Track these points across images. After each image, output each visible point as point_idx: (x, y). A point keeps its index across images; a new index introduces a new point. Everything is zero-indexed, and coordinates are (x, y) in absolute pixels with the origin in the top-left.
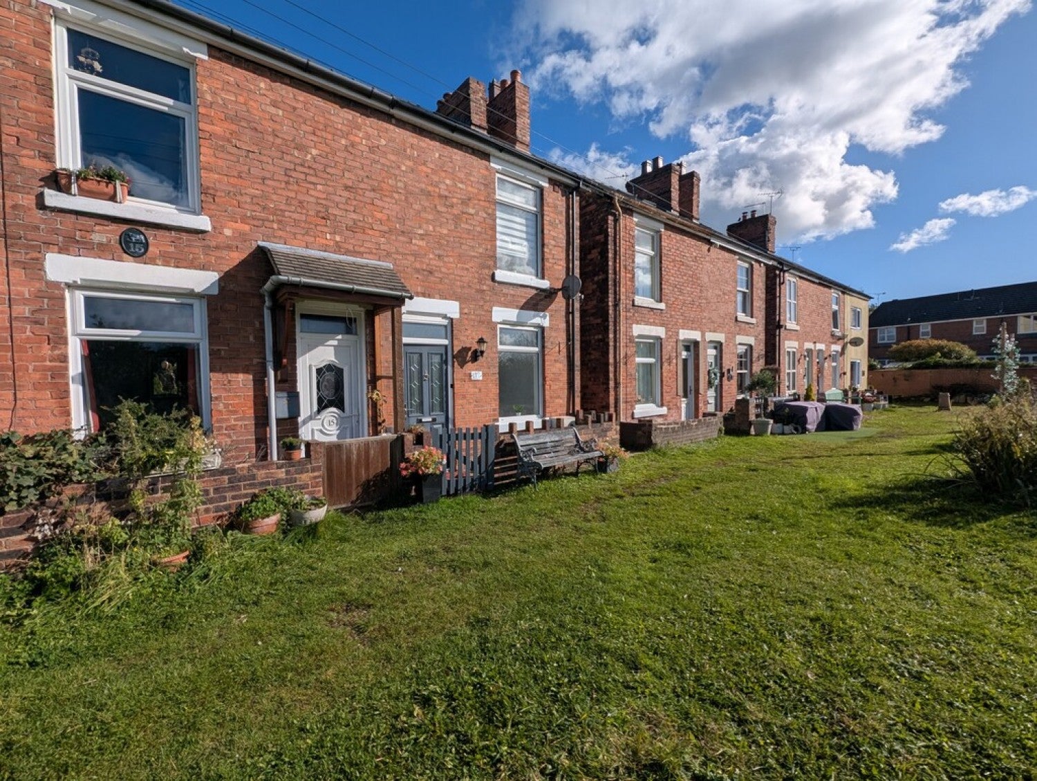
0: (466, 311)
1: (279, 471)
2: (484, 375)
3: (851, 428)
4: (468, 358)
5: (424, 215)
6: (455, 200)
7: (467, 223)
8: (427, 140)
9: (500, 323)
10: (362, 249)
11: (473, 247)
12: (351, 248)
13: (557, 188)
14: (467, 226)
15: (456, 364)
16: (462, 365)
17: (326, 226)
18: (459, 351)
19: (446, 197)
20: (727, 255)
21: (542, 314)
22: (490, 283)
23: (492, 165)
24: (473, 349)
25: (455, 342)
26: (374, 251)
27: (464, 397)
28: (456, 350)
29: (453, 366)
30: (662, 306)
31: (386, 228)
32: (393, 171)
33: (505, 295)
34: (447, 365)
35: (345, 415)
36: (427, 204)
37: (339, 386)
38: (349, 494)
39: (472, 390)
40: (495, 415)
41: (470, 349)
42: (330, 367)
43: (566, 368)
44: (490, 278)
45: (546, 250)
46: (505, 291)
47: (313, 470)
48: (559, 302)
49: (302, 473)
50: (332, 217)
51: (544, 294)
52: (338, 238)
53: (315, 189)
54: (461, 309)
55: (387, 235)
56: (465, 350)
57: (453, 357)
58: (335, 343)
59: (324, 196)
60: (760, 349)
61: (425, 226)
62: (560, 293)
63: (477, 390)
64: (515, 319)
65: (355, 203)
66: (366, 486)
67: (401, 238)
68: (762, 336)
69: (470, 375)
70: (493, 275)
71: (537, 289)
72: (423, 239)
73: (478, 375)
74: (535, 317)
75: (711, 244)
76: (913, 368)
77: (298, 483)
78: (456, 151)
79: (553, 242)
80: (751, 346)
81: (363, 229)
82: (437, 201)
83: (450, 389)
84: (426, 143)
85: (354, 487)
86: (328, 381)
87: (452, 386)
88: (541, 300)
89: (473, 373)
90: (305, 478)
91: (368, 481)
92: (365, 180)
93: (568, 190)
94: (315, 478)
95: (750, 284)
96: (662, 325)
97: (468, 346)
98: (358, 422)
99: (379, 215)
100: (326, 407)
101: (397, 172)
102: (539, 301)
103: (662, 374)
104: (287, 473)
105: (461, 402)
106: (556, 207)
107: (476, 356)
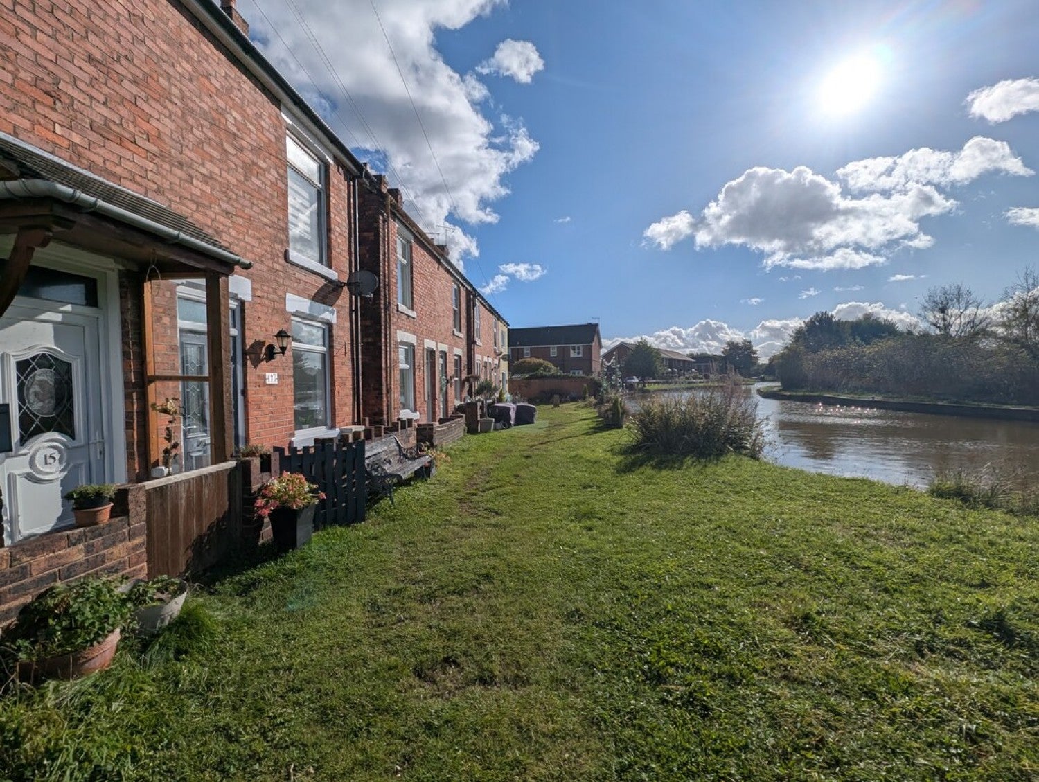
0: (258, 293)
1: (74, 550)
2: (280, 378)
3: (533, 422)
4: (262, 356)
5: (206, 148)
6: (244, 143)
7: (257, 177)
8: (212, 46)
9: (293, 315)
10: (118, 170)
11: (265, 212)
12: (100, 161)
13: (340, 170)
14: (258, 183)
15: (249, 362)
16: (255, 365)
17: (54, 109)
18: (252, 346)
19: (234, 135)
20: (447, 275)
21: (330, 309)
22: (282, 261)
23: (283, 115)
24: (267, 344)
25: (247, 333)
26: (138, 179)
27: (259, 407)
28: (249, 342)
29: (244, 365)
30: (414, 314)
31: (155, 149)
32: (165, 66)
33: (298, 280)
34: (235, 363)
35: (75, 443)
36: (211, 135)
37: (63, 393)
38: (175, 562)
39: (267, 397)
40: (291, 429)
41: (264, 342)
42: (44, 361)
43: (351, 372)
44: (281, 255)
45: (333, 236)
46: (298, 275)
47: (131, 536)
48: (344, 298)
49: (114, 544)
50: (64, 98)
51: (332, 286)
52: (77, 139)
53: (34, 37)
54: (253, 290)
55: (157, 160)
56: (259, 344)
57: (244, 353)
58: (58, 317)
59: (51, 56)
60: (464, 359)
61: (208, 165)
62: (346, 289)
63: (272, 398)
64: (307, 311)
65: (106, 90)
66: (198, 547)
67: (177, 171)
68: (465, 350)
69: (264, 378)
70: (286, 254)
71: (326, 278)
72: (207, 183)
73: (272, 378)
74: (325, 311)
75: (439, 263)
76: (529, 378)
77: (108, 564)
78: (244, 78)
79: (338, 229)
80: (460, 357)
81: (121, 138)
82: (223, 136)
83: (240, 397)
84: (208, 48)
85: (182, 550)
86: (41, 383)
87: (244, 392)
88: (329, 293)
89: (268, 375)
90: (119, 551)
91: (201, 537)
92: (123, 61)
93: (350, 177)
94: (136, 547)
95: (458, 303)
96: (414, 333)
97: (262, 340)
98: (102, 453)
99: (145, 126)
100: (39, 431)
101: (170, 70)
102: (327, 294)
103: (414, 380)
104: (88, 550)
105: (255, 413)
106: (340, 190)
107: (270, 354)
